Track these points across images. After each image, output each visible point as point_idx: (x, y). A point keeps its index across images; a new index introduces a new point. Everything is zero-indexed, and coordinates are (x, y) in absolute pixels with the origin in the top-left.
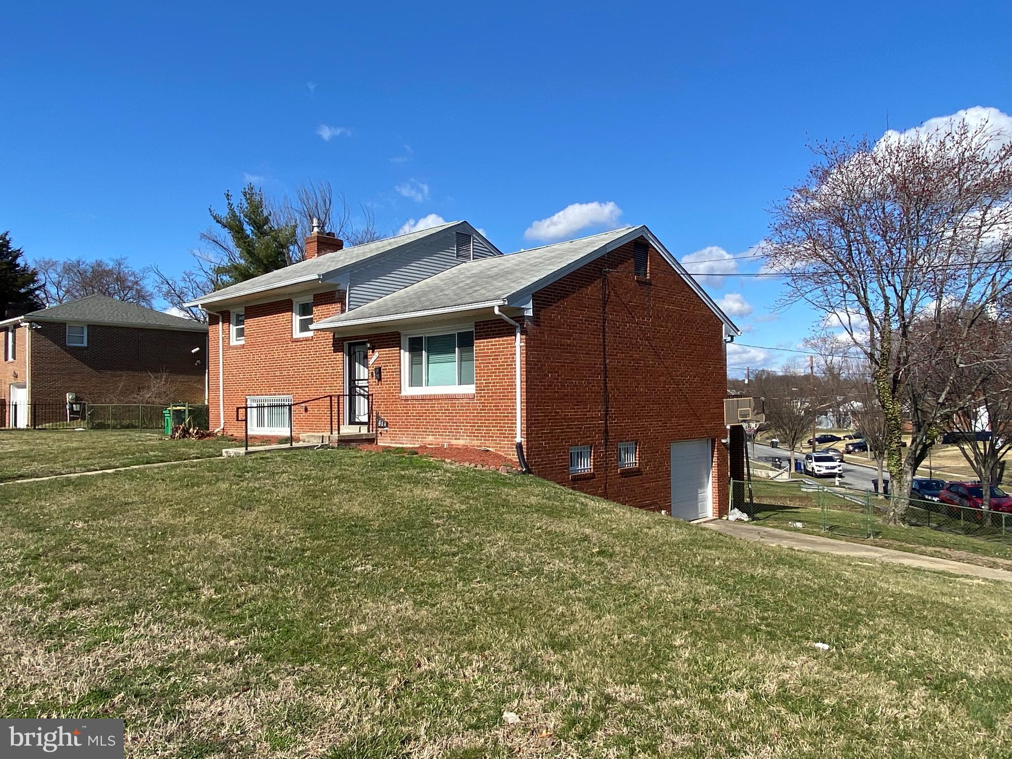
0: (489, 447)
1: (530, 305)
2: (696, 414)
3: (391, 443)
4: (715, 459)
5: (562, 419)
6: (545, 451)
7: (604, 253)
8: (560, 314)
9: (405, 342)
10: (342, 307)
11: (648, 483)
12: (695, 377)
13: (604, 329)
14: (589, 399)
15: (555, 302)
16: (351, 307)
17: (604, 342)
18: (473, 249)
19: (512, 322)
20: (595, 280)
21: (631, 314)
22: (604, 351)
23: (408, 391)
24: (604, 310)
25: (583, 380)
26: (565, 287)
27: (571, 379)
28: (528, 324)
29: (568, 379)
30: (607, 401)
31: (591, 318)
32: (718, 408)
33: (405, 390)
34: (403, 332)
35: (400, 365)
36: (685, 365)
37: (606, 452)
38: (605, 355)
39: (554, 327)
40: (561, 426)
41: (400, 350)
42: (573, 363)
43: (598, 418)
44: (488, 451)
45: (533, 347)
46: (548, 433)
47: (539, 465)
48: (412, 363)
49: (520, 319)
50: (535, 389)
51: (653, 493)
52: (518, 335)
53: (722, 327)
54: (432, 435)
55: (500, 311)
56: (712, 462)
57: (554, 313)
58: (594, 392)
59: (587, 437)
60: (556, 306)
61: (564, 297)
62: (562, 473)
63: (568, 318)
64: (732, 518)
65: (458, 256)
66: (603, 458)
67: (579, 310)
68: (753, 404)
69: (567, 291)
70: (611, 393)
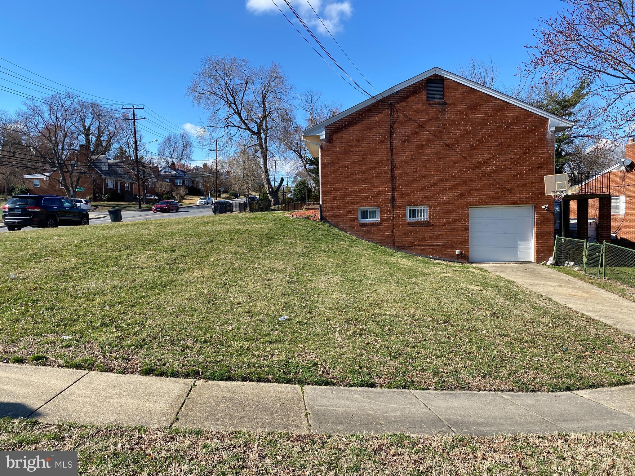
1: (324, 133)
2: (505, 188)
4: (536, 220)
5: (351, 192)
7: (392, 92)
8: (350, 135)
11: (440, 231)
12: (502, 161)
13: (392, 139)
14: (376, 181)
15: (344, 129)
17: (392, 146)
20: (383, 111)
21: (421, 126)
22: (392, 152)
24: (393, 127)
25: (370, 170)
26: (354, 119)
28: (323, 143)
29: (356, 170)
30: (393, 181)
31: (379, 133)
32: (538, 183)
36: (489, 153)
37: (394, 211)
39: (344, 142)
40: (350, 196)
42: (361, 161)
43: (385, 191)
45: (326, 154)
46: (339, 200)
51: (446, 238)
53: (547, 121)
57: (344, 135)
58: (380, 177)
59: (374, 202)
60: (346, 131)
61: (353, 125)
62: (351, 221)
63: (356, 136)
66: (389, 214)
67: (366, 130)
69: (356, 121)
70: (399, 176)
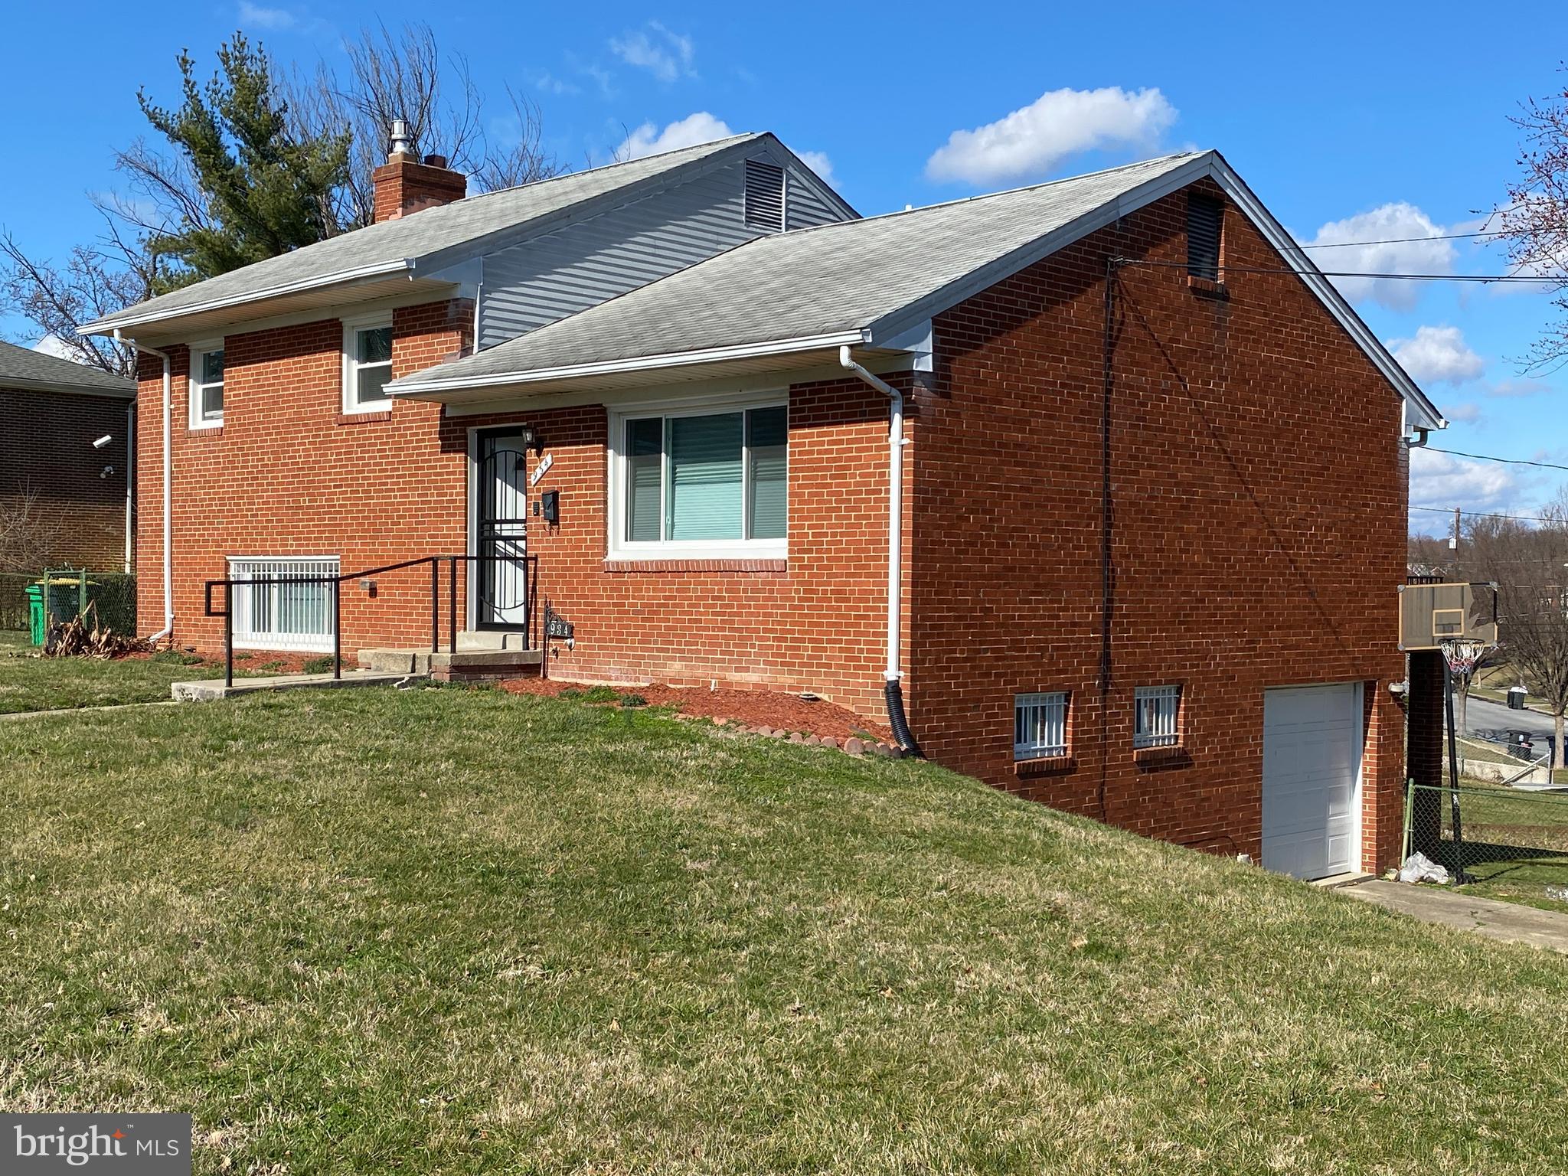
0: (819, 690)
1: (927, 345)
2: (1329, 622)
3: (582, 677)
4: (1372, 732)
5: (998, 625)
6: (956, 702)
7: (1113, 216)
8: (1000, 369)
9: (618, 430)
10: (463, 342)
11: (1206, 785)
12: (1328, 529)
13: (1108, 407)
14: (1064, 578)
15: (988, 340)
16: (486, 341)
17: (1107, 439)
18: (788, 202)
19: (882, 386)
20: (1089, 285)
21: (1175, 371)
22: (1107, 463)
23: (622, 550)
24: (1110, 360)
25: (1052, 531)
26: (1014, 302)
27: (1023, 530)
28: (921, 392)
29: (1015, 529)
30: (1110, 584)
31: (1076, 378)
32: (1383, 607)
33: (615, 549)
34: (613, 407)
35: (605, 487)
36: (1305, 499)
37: (1105, 708)
38: (1107, 471)
39: (983, 400)
40: (996, 642)
41: (605, 450)
42: (1029, 490)
43: (1088, 624)
44: (816, 699)
45: (933, 448)
46: (966, 660)
47: (939, 737)
48: (634, 483)
49: (903, 379)
50: (933, 551)
51: (1217, 811)
52: (897, 418)
53: (1400, 407)
54: (681, 659)
55: (852, 357)
56: (1365, 738)
57: (985, 366)
58: (1078, 563)
59: (1059, 672)
60: (991, 350)
61: (1010, 327)
62: (995, 756)
63: (1018, 379)
64: (1408, 875)
65: (750, 219)
66: (1096, 723)
67: (1047, 358)
68: (1469, 599)
69: (1018, 311)
70: (1120, 564)
